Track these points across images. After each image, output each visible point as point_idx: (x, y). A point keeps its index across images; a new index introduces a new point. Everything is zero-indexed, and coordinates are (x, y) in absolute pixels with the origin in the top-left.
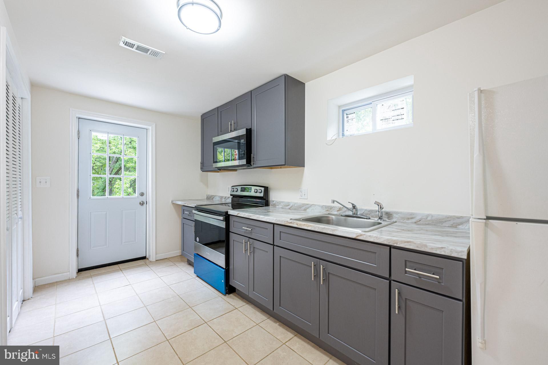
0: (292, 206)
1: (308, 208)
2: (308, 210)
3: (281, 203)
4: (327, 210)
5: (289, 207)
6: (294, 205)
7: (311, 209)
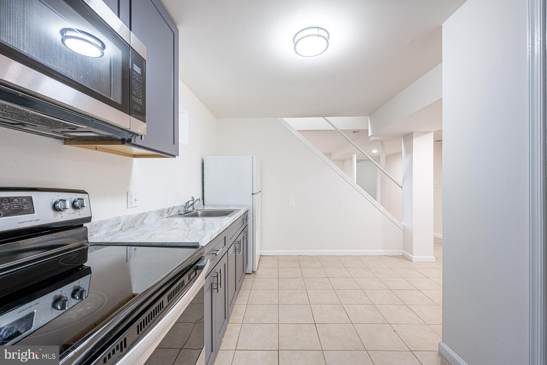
0: (125, 222)
1: (144, 219)
2: (145, 222)
3: (104, 225)
4: (160, 214)
5: (120, 226)
6: (127, 219)
7: (147, 218)
